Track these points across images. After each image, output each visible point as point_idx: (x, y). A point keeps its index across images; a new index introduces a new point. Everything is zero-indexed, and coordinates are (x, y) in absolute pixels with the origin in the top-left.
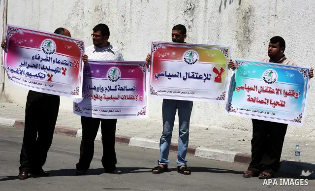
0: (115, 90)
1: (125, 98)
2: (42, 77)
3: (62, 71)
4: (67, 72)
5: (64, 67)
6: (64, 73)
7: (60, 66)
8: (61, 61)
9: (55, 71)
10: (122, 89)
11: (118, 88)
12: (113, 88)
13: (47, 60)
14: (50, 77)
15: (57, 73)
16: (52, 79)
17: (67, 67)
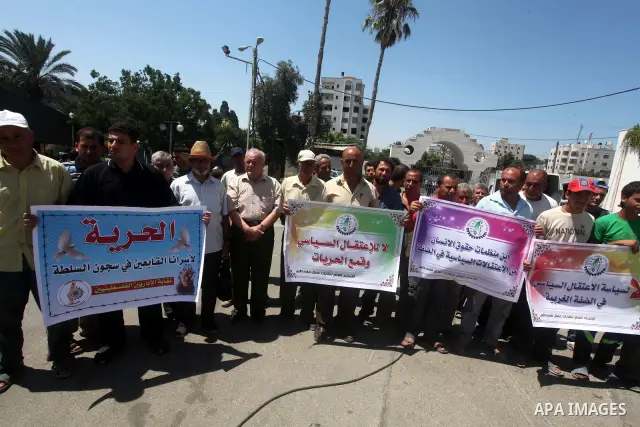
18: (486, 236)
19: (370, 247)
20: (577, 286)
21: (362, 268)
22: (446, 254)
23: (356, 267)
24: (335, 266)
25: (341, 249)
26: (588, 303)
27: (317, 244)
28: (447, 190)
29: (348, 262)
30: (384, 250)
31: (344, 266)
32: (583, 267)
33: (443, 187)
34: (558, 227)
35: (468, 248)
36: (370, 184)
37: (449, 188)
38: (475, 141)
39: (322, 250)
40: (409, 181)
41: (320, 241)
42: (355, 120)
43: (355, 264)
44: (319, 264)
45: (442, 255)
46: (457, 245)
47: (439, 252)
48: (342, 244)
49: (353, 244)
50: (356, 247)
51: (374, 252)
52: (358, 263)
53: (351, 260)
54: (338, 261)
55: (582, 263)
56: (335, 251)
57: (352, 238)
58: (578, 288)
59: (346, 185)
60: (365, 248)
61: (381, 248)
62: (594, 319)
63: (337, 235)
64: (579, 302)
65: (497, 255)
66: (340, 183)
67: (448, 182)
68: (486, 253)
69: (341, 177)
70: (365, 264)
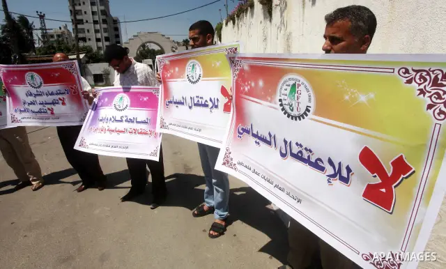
0: (122, 121)
1: (135, 131)
2: (44, 112)
3: (60, 102)
4: (66, 101)
5: (61, 96)
6: (63, 104)
7: (57, 97)
8: (55, 92)
9: (53, 103)
10: (131, 121)
11: (124, 119)
12: (118, 118)
13: (39, 95)
14: (52, 110)
15: (57, 105)
16: (54, 112)
17: (65, 96)
38: (169, 38)
42: (106, 30)
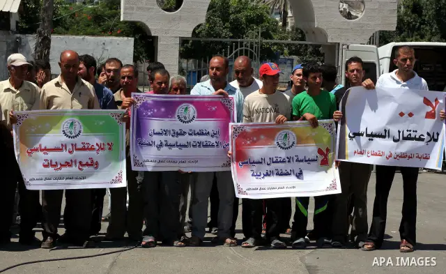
18: (195, 119)
19: (97, 148)
20: (275, 160)
21: (91, 168)
22: (164, 143)
23: (85, 168)
24: (65, 170)
25: (70, 152)
26: (287, 174)
27: (46, 150)
28: (158, 86)
29: (78, 164)
30: (110, 149)
31: (74, 169)
32: (275, 143)
33: (155, 82)
34: (256, 108)
35: (182, 133)
36: (87, 83)
37: (160, 84)
39: (51, 155)
40: (124, 78)
41: (48, 148)
43: (84, 165)
44: (51, 169)
45: (161, 145)
46: (172, 132)
47: (158, 143)
48: (70, 147)
49: (80, 146)
50: (83, 149)
51: (100, 152)
52: (87, 164)
53: (80, 163)
54: (68, 164)
55: (274, 139)
56: (64, 156)
57: (79, 141)
58: (276, 162)
59: (64, 85)
60: (92, 149)
61: (107, 147)
62: (294, 187)
63: (64, 139)
64: (281, 174)
65: (208, 133)
66: (58, 84)
67: (158, 78)
68: (198, 134)
69: (58, 79)
70: (93, 164)
